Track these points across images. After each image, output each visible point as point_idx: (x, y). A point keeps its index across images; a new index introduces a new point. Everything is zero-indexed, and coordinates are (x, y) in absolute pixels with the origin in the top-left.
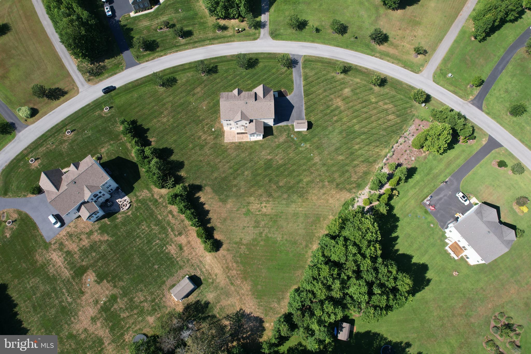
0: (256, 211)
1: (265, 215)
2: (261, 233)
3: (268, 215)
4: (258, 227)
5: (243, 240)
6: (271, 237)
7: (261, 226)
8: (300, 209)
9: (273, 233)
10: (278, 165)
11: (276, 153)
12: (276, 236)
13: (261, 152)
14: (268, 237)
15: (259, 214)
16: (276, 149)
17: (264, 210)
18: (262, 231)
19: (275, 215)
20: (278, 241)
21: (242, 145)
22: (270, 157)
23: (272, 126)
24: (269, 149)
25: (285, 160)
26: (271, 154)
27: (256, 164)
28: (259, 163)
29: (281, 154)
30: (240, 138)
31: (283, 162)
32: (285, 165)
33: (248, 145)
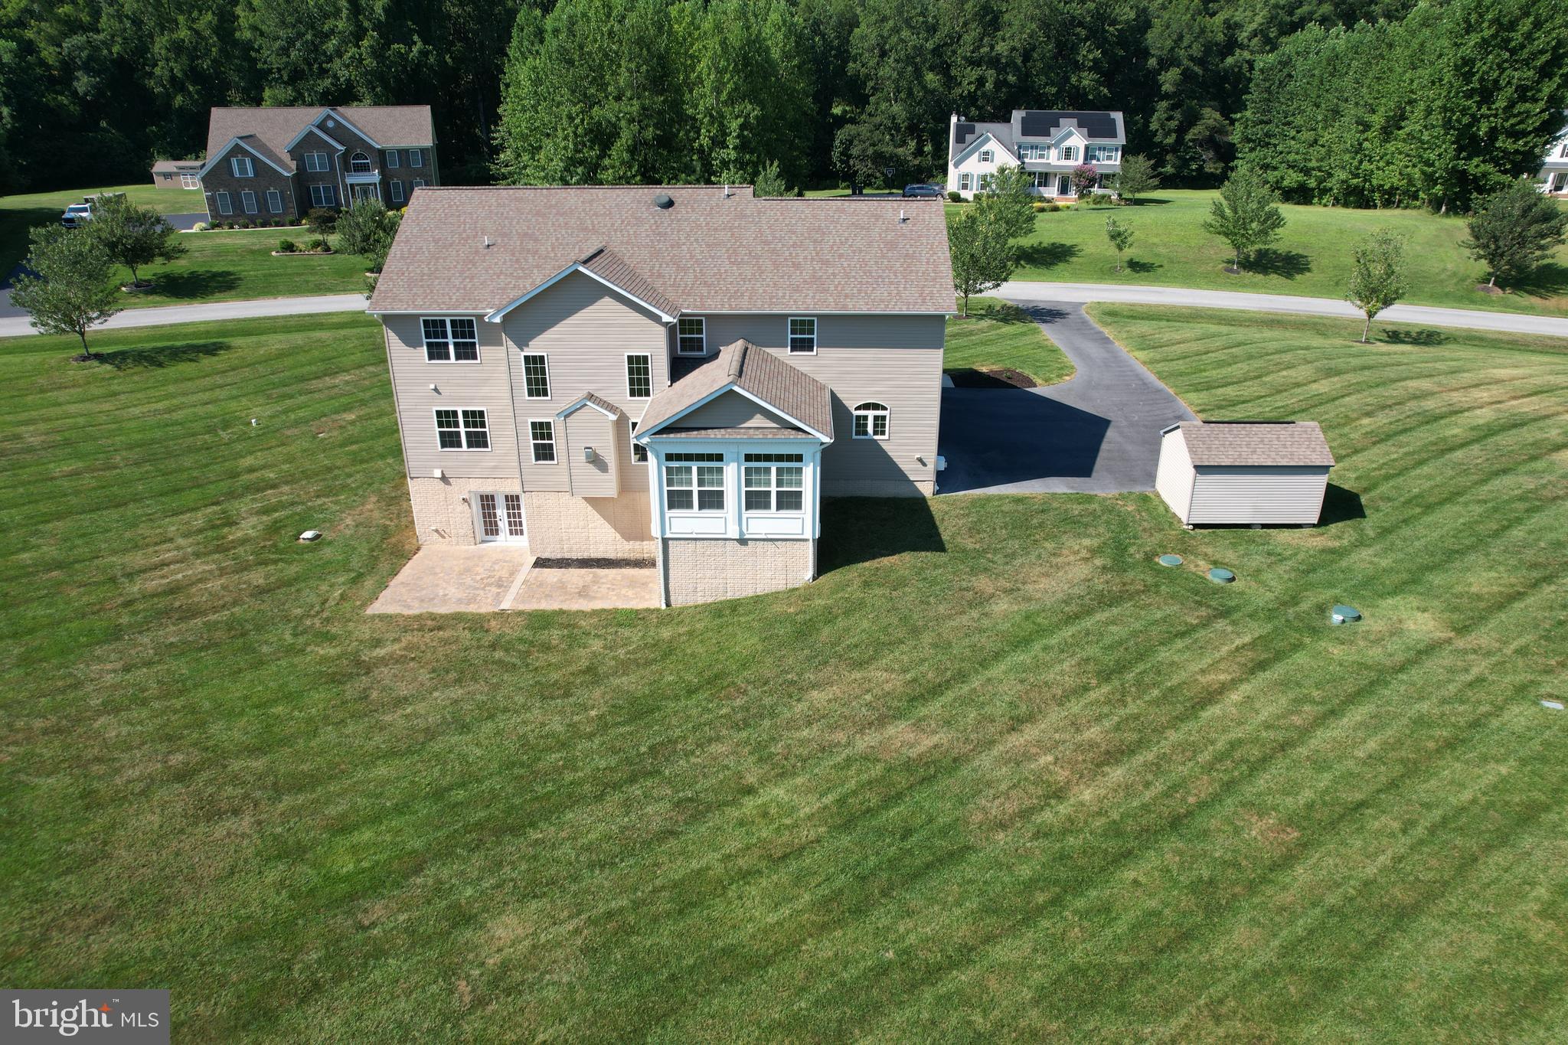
10: (1070, 827)
11: (1010, 689)
13: (796, 689)
16: (997, 656)
21: (555, 635)
22: (927, 742)
23: (927, 488)
24: (902, 654)
25: (1156, 768)
26: (934, 708)
27: (695, 809)
28: (750, 804)
29: (1075, 707)
30: (562, 586)
31: (1128, 789)
32: (1175, 823)
33: (635, 635)
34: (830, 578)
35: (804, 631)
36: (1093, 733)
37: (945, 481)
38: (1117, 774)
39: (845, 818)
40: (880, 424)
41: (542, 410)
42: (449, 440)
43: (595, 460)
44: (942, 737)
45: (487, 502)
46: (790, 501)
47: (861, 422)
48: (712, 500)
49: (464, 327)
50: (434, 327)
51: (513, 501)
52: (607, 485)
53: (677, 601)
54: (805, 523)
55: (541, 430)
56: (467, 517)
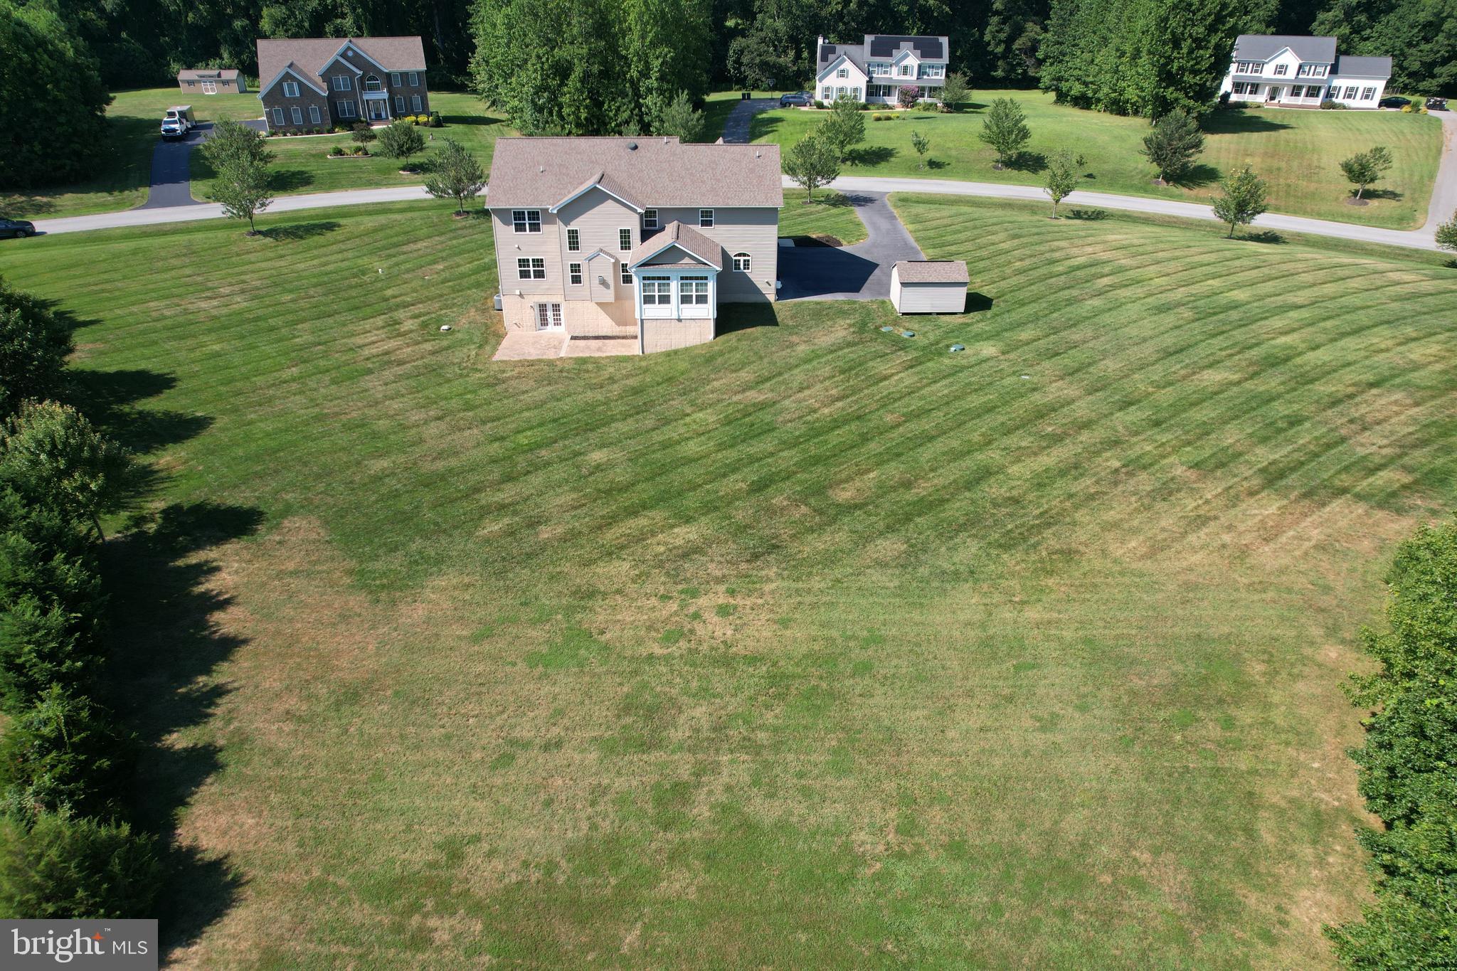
0: (640, 642)
1: (725, 660)
2: (681, 792)
3: (753, 660)
4: (646, 746)
5: (474, 855)
6: (782, 826)
7: (678, 734)
8: (1032, 614)
9: (806, 792)
10: (817, 420)
11: (801, 377)
12: (831, 812)
13: (706, 381)
14: (749, 826)
15: (667, 659)
16: (797, 366)
17: (716, 629)
18: (685, 773)
19: (812, 658)
20: (860, 860)
21: (590, 367)
22: (762, 398)
23: (771, 297)
24: (754, 367)
25: (856, 402)
26: (768, 385)
27: (666, 422)
28: (688, 419)
29: (827, 383)
30: (588, 348)
31: (843, 409)
32: (859, 418)
33: (629, 366)
34: (722, 338)
35: (710, 360)
36: (834, 392)
37: (781, 294)
38: (840, 404)
39: (728, 422)
40: (747, 263)
41: (575, 257)
42: (525, 275)
43: (604, 283)
44: (770, 395)
45: (543, 308)
46: (702, 299)
47: (737, 263)
48: (665, 300)
49: (534, 215)
50: (519, 215)
51: (556, 307)
52: (609, 296)
53: (647, 351)
54: (708, 311)
55: (575, 268)
56: (532, 316)
